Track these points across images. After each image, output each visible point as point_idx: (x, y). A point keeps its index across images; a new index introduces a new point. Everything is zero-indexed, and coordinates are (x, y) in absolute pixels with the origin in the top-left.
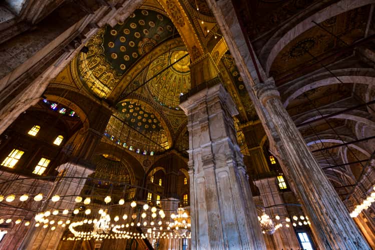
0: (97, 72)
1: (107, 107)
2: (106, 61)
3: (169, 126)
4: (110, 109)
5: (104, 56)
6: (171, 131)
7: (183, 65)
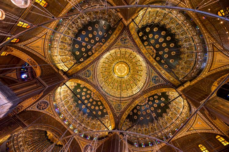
0: (64, 59)
1: (62, 74)
2: (72, 55)
3: (112, 109)
4: (64, 76)
5: (71, 51)
6: (114, 115)
7: (121, 73)
